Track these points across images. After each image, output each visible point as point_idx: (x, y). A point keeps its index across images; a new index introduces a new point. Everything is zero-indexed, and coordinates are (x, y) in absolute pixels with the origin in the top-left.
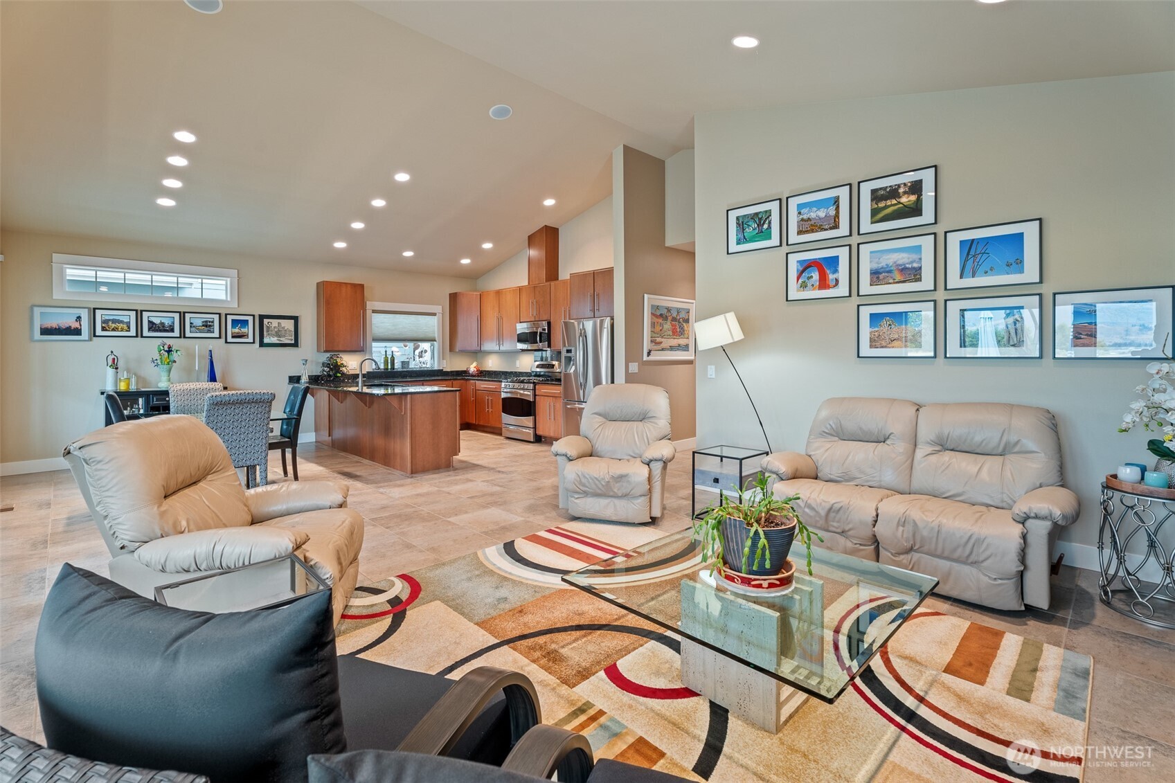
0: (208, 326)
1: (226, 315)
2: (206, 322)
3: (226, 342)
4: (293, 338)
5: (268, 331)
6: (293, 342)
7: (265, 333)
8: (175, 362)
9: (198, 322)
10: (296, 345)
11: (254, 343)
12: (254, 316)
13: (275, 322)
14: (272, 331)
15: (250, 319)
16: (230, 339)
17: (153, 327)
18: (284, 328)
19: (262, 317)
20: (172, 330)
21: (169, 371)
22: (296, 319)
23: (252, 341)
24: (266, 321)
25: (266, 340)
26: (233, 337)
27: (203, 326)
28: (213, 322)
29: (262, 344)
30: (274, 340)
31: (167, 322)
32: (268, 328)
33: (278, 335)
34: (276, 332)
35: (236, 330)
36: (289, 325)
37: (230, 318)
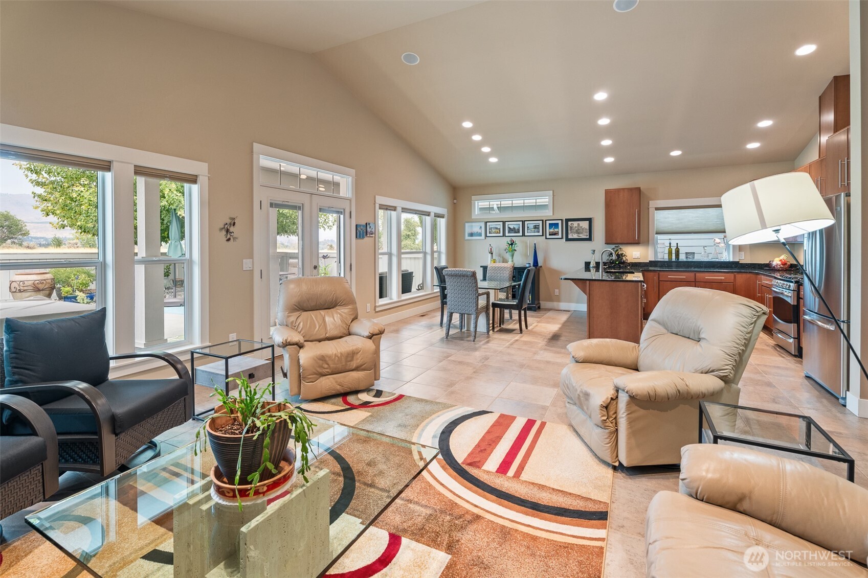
0: (536, 227)
1: (546, 220)
2: (536, 226)
3: (546, 238)
4: (588, 234)
5: (571, 230)
6: (588, 237)
7: (569, 231)
8: (516, 250)
9: (531, 226)
10: (590, 239)
11: (562, 238)
12: (562, 220)
13: (575, 224)
14: (573, 230)
15: (560, 222)
16: (548, 236)
17: (510, 230)
18: (581, 227)
19: (567, 220)
20: (519, 232)
21: (513, 256)
22: (590, 220)
23: (561, 237)
24: (570, 223)
25: (570, 237)
26: (550, 235)
27: (534, 228)
28: (539, 226)
29: (568, 239)
30: (575, 236)
31: (516, 227)
32: (571, 227)
33: (578, 232)
34: (576, 230)
35: (552, 230)
36: (585, 225)
37: (548, 222)
